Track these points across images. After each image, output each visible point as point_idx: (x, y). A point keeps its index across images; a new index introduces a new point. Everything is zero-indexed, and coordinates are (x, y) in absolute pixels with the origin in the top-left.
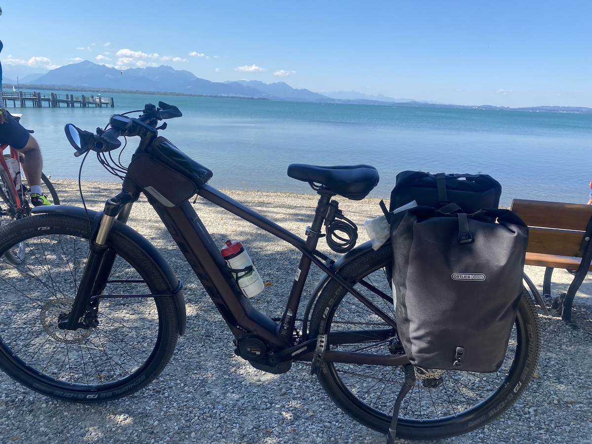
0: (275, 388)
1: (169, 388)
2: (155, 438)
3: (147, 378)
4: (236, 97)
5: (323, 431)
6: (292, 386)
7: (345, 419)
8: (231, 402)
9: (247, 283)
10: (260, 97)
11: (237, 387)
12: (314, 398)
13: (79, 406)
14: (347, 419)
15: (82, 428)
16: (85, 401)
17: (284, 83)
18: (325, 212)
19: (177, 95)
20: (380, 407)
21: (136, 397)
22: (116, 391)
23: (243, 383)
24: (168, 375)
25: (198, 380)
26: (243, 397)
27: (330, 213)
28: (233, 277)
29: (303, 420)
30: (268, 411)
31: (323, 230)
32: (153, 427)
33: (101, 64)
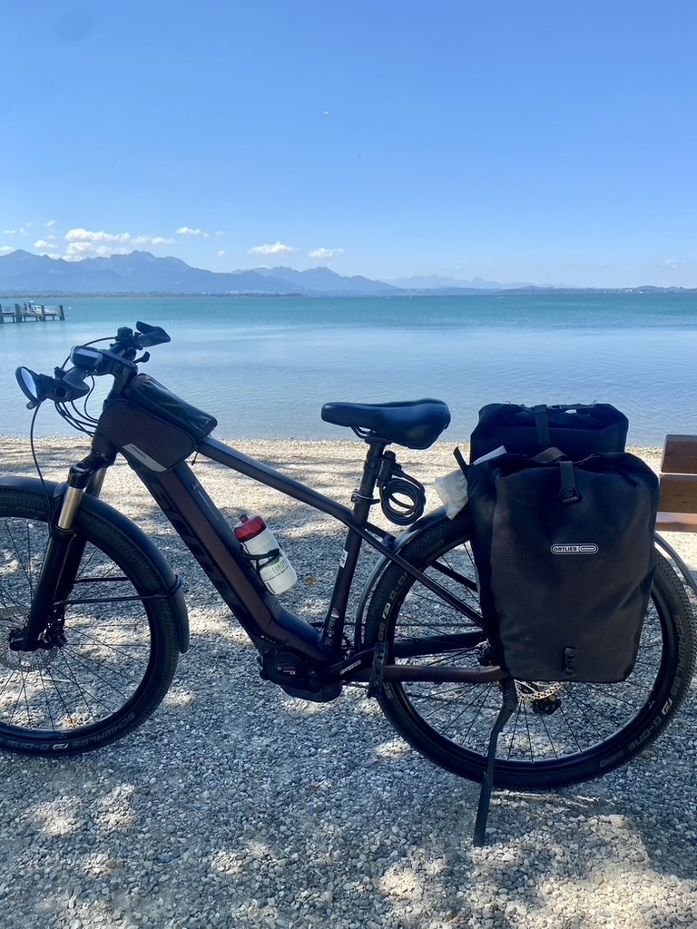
0: (322, 726)
1: (169, 731)
2: (152, 801)
3: (136, 718)
4: (253, 295)
5: (392, 782)
6: (346, 722)
7: (424, 766)
8: (259, 748)
9: (273, 574)
10: (289, 292)
11: (266, 728)
12: (378, 738)
13: (43, 761)
14: (427, 765)
15: (48, 791)
16: (50, 754)
17: (325, 268)
18: (377, 467)
19: (160, 296)
20: (474, 747)
21: (122, 746)
22: (95, 738)
23: (275, 721)
24: (167, 713)
25: (211, 719)
26: (276, 741)
27: (384, 469)
28: (252, 566)
29: (363, 769)
30: (312, 758)
31: (376, 494)
32: (148, 786)
33: (42, 254)
